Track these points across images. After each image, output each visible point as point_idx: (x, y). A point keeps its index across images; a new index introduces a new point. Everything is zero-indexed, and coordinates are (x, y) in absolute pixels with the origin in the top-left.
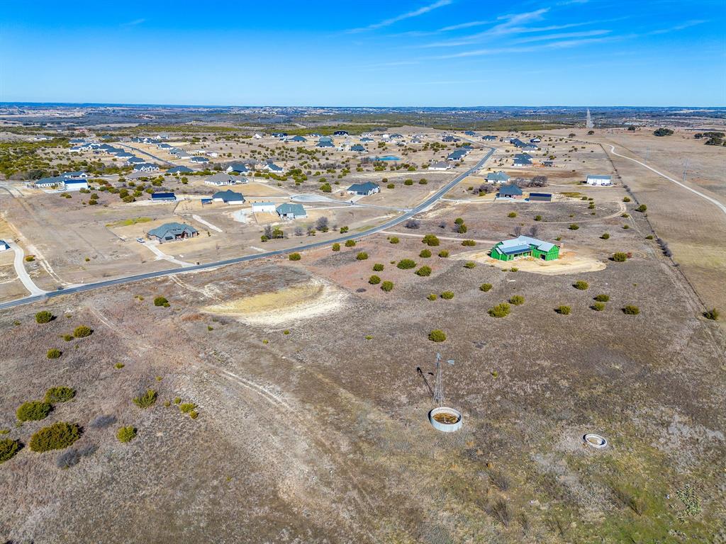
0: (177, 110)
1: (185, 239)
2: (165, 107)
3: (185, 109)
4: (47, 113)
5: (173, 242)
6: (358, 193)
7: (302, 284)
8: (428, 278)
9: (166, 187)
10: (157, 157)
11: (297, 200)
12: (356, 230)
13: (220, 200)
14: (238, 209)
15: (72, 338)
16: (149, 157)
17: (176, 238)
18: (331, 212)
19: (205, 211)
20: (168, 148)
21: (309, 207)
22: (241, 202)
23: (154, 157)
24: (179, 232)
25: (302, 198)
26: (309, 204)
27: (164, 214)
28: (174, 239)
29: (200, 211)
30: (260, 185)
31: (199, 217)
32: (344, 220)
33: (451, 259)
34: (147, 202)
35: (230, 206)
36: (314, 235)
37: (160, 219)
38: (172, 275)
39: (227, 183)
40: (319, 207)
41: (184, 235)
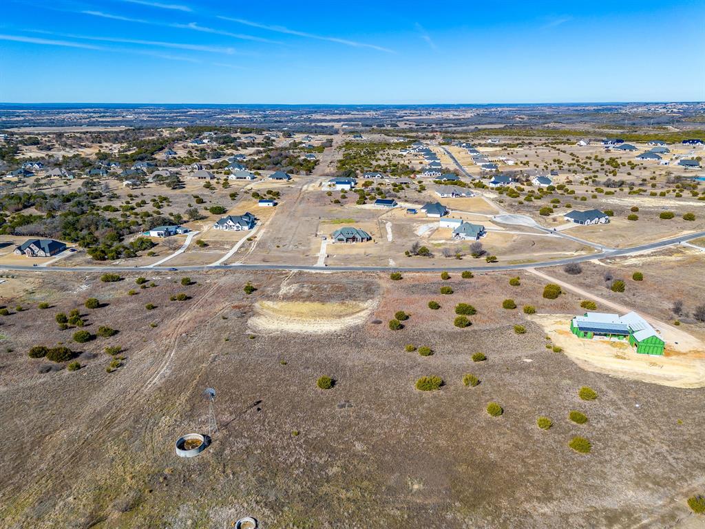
0: (562, 108)
1: (354, 243)
2: (550, 106)
3: (571, 108)
4: (445, 115)
5: (343, 244)
6: (575, 221)
7: (354, 303)
8: (458, 329)
9: (401, 194)
10: (459, 162)
11: (498, 220)
12: (510, 262)
13: (424, 211)
14: (433, 221)
15: (175, 300)
16: (451, 161)
17: (347, 241)
18: (515, 238)
19: (402, 220)
20: (475, 154)
21: (502, 228)
22: (439, 216)
23: (456, 162)
24: (351, 236)
25: (507, 219)
26: (505, 226)
27: (369, 218)
28: (345, 241)
29: (398, 220)
30: (483, 200)
31: (391, 225)
32: (514, 249)
33: (529, 318)
34: (370, 206)
35: (427, 219)
36: (461, 259)
37: (362, 222)
38: (296, 271)
39: (451, 195)
40: (512, 230)
41: (354, 239)
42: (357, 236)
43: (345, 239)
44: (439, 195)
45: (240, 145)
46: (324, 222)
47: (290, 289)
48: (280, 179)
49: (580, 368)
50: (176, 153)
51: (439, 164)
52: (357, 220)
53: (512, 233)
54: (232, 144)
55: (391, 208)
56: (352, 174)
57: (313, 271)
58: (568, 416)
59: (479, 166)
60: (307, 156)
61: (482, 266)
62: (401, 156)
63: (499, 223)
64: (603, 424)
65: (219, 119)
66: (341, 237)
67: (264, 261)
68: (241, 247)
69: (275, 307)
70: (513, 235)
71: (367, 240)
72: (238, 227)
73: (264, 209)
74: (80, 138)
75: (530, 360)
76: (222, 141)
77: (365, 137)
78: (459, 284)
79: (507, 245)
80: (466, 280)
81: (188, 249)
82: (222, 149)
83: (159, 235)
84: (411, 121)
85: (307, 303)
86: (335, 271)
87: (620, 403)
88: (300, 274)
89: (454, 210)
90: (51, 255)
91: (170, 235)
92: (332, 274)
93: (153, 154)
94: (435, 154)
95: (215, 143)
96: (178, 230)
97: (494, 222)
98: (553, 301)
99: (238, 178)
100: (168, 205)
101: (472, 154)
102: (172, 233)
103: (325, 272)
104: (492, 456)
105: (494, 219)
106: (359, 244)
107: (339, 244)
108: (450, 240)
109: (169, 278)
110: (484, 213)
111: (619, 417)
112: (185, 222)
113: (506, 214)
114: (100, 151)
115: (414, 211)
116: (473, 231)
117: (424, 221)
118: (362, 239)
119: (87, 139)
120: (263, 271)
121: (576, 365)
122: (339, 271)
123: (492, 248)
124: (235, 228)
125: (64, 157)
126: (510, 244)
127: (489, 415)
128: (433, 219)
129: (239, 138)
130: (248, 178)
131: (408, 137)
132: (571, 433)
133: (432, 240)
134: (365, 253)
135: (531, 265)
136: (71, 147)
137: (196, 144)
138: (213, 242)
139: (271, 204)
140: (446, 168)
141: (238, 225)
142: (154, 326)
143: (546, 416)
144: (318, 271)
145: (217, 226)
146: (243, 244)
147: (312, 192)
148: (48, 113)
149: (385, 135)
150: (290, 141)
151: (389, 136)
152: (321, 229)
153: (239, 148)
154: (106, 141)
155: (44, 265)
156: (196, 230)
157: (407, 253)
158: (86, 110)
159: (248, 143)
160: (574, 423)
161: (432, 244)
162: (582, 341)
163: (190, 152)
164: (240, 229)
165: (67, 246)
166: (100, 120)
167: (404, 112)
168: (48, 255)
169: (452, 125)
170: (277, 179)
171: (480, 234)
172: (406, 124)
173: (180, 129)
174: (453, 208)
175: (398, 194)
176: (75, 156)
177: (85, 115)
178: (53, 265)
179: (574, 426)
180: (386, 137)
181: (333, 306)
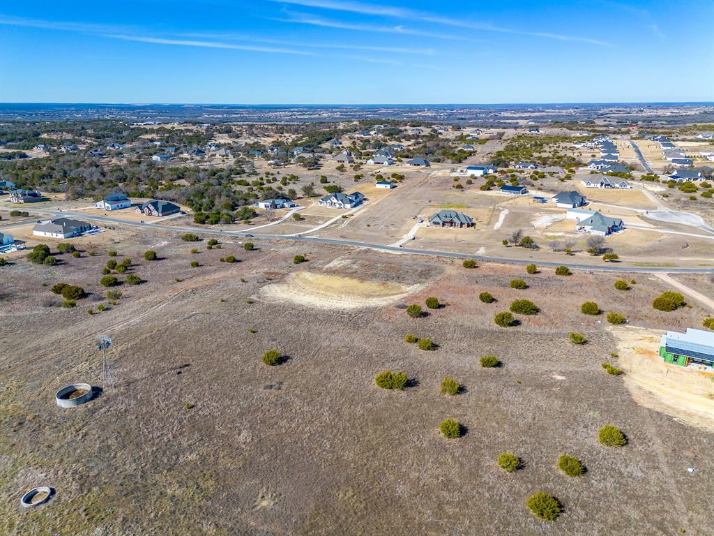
1: (452, 228)
5: (439, 227)
7: (398, 284)
8: (496, 327)
9: (539, 182)
10: (644, 156)
11: (651, 216)
12: (636, 264)
13: (555, 200)
14: (561, 212)
15: (224, 261)
16: (635, 155)
17: (443, 225)
18: (665, 237)
19: (524, 209)
20: (669, 148)
21: (653, 226)
22: (571, 206)
23: (641, 156)
24: (448, 219)
25: (664, 215)
26: (656, 223)
27: (486, 205)
28: (441, 225)
29: (520, 208)
30: (642, 193)
31: (507, 212)
32: (654, 250)
33: (610, 328)
34: (496, 193)
35: (556, 209)
36: (572, 255)
37: (475, 208)
38: (363, 248)
39: (599, 185)
40: (664, 229)
41: (452, 223)
42: (456, 220)
43: (441, 223)
44: (585, 184)
45: (404, 137)
46: (433, 205)
47: (340, 264)
48: (418, 165)
49: (632, 401)
50: (341, 143)
51: (616, 157)
52: (470, 205)
53: (663, 231)
54: (397, 136)
55: (517, 195)
56: (501, 164)
57: (383, 251)
58: (558, 461)
59: (669, 161)
60: (464, 147)
61: (593, 265)
62: (572, 149)
63: (650, 219)
64: (608, 485)
65: (405, 116)
66: (437, 220)
67: (342, 237)
68: (332, 224)
69: (311, 279)
70: (662, 234)
71: (468, 226)
72: (340, 205)
73: (380, 190)
74: (267, 129)
75: (563, 378)
76: (387, 133)
77: (542, 131)
78: (546, 280)
79: (645, 245)
80: (559, 277)
81: (285, 221)
82: (385, 141)
83: (266, 207)
84: (613, 118)
85: (346, 279)
86: (406, 253)
87: (662, 459)
88: (366, 251)
89: (597, 202)
90: (163, 216)
91: (276, 208)
92: (400, 255)
93: (320, 143)
94: (616, 147)
95: (380, 135)
96: (285, 204)
97: (643, 218)
98: (664, 314)
99: (375, 163)
100: (294, 183)
101: (665, 148)
102: (278, 206)
103: (394, 253)
104: (401, 489)
105: (647, 216)
106: (457, 229)
107: (434, 227)
108: (571, 233)
109: (240, 243)
110: (637, 208)
111: (645, 481)
112: (299, 198)
113: (667, 210)
114: (278, 139)
115: (543, 200)
116: (604, 223)
117: (552, 211)
118: (462, 224)
119: (272, 130)
120: (331, 245)
121: (630, 395)
122: (411, 253)
123: (623, 246)
124: (338, 206)
125: (246, 143)
126: (651, 243)
127: (442, 435)
128: (562, 210)
129: (406, 130)
130: (386, 163)
131: (594, 131)
132: (546, 485)
133: (549, 231)
134: (456, 239)
135: (665, 270)
136: (256, 136)
137: (362, 136)
138: (309, 217)
139: (388, 186)
140: (623, 162)
141: (340, 202)
142: (178, 281)
143: (525, 453)
144: (387, 251)
145: (321, 203)
146: (337, 221)
147: (440, 177)
148: (261, 112)
149: (568, 128)
150: (458, 134)
151: (572, 130)
152: (424, 212)
153: (403, 140)
154: (287, 132)
155: (150, 223)
156: (305, 205)
157: (505, 243)
158: (292, 110)
159: (413, 135)
160: (562, 472)
161: (546, 236)
162: (667, 366)
163: (354, 143)
164: (342, 207)
165: (181, 210)
166: (299, 117)
167: (610, 109)
168: (160, 215)
169: (664, 123)
170: (415, 165)
171: (612, 229)
172: (605, 121)
173: (355, 123)
174: (595, 199)
175: (534, 182)
176: (255, 143)
177: (290, 114)
178: (157, 223)
179: (559, 477)
180: (568, 131)
181: (372, 286)
